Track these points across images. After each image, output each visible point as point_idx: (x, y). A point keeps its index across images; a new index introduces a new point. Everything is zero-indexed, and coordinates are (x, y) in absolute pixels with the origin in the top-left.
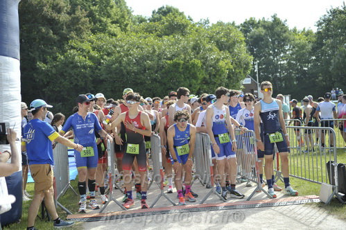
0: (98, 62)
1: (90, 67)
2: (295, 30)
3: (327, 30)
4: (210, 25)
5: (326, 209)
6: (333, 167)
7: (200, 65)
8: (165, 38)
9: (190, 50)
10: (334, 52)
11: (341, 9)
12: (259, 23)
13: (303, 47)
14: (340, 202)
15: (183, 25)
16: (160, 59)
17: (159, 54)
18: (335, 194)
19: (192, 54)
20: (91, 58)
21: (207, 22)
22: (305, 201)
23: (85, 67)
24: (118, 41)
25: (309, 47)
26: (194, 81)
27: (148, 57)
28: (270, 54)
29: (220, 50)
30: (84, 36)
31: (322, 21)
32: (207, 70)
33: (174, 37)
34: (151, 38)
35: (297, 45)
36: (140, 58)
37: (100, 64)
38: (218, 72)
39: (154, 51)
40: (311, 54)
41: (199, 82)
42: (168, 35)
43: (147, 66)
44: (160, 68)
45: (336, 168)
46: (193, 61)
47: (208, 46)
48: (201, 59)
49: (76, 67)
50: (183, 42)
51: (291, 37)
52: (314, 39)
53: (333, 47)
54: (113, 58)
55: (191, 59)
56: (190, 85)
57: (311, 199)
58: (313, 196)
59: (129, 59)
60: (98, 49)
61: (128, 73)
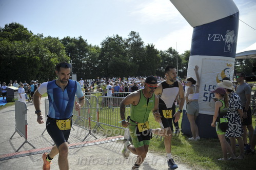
2: (90, 46)
3: (106, 47)
4: (44, 38)
7: (39, 60)
8: (16, 42)
9: (32, 51)
10: (110, 59)
11: (112, 38)
12: (72, 40)
13: (95, 55)
15: (27, 35)
16: (12, 54)
17: (11, 51)
19: (34, 53)
21: (42, 36)
25: (98, 55)
26: (35, 69)
27: (3, 52)
28: (78, 57)
29: (51, 53)
31: (104, 43)
32: (43, 63)
33: (22, 42)
34: (5, 41)
35: (92, 53)
38: (50, 64)
39: (8, 49)
40: (99, 59)
41: (38, 69)
42: (18, 41)
43: (3, 58)
44: (12, 60)
47: (44, 49)
48: (39, 56)
50: (28, 46)
51: (89, 49)
52: (100, 51)
53: (109, 56)
55: (34, 56)
56: (33, 72)
57: (119, 138)
58: (120, 136)
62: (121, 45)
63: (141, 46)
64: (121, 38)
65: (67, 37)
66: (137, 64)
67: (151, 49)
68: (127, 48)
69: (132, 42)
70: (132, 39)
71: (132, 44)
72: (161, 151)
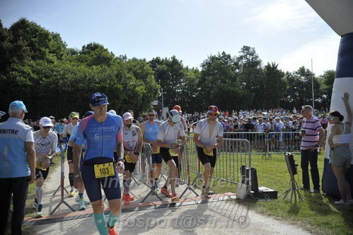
0: (36, 82)
1: (30, 86)
2: (187, 68)
3: (209, 69)
4: (127, 60)
6: (247, 170)
7: (122, 89)
8: (94, 67)
9: (114, 77)
10: (213, 85)
11: (217, 56)
12: (163, 61)
13: (193, 81)
14: (253, 199)
15: (108, 58)
16: (90, 83)
17: (89, 79)
18: (249, 192)
19: (116, 80)
20: (31, 79)
21: (125, 58)
22: (226, 198)
23: (25, 86)
24: (55, 67)
25: (197, 81)
26: (117, 101)
27: (80, 81)
28: (171, 84)
29: (137, 79)
30: (26, 61)
31: (205, 64)
32: (126, 93)
33: (101, 66)
34: (83, 67)
35: (189, 79)
36: (74, 81)
37: (39, 84)
38: (135, 94)
39: (86, 76)
40: (198, 86)
41: (121, 102)
42: (97, 65)
43: (80, 88)
46: (116, 86)
47: (128, 75)
48: (122, 84)
49: (17, 86)
50: (109, 71)
51: (185, 73)
52: (200, 76)
53: (212, 82)
54: (50, 80)
55: (115, 84)
57: (229, 196)
58: (230, 193)
59: (64, 82)
60: (38, 72)
61: (64, 92)
62: (229, 66)
63: (258, 67)
64: (229, 56)
65: (157, 58)
66: (252, 92)
67: (272, 70)
68: (237, 70)
69: (244, 61)
70: (245, 57)
71: (245, 65)
72: (293, 218)
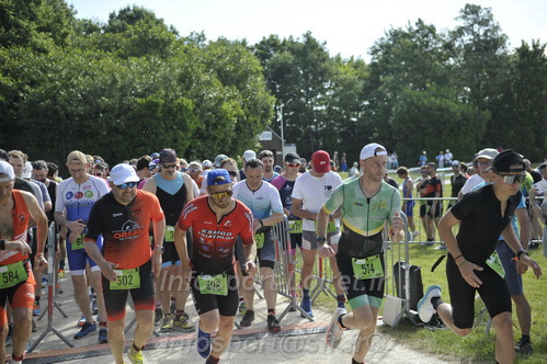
0: (14, 96)
2: (338, 59)
3: (386, 60)
4: (206, 43)
5: (393, 336)
6: (403, 271)
7: (191, 107)
8: (133, 60)
9: (174, 83)
10: (395, 95)
11: (405, 30)
12: (284, 44)
13: (350, 86)
14: (412, 324)
15: (162, 40)
16: (124, 95)
17: (123, 87)
18: (406, 312)
19: (179, 88)
21: (202, 37)
24: (51, 61)
25: (360, 85)
26: (181, 134)
27: (103, 91)
28: (301, 95)
29: (224, 85)
31: (378, 47)
32: (202, 117)
33: (148, 59)
34: (109, 60)
35: (341, 82)
36: (89, 92)
37: (17, 99)
38: (220, 120)
39: (115, 81)
40: (363, 98)
41: (190, 135)
42: (138, 56)
43: (102, 106)
44: (125, 110)
45: (407, 273)
46: (179, 100)
47: (207, 77)
48: (192, 98)
50: (164, 70)
51: (333, 69)
52: (367, 74)
53: (394, 88)
54: (41, 89)
55: (177, 97)
56: (175, 141)
59: (70, 94)
60: (14, 73)
61: (69, 116)
62: (432, 52)
63: (500, 51)
64: (432, 30)
65: (272, 36)
67: (531, 58)
68: (452, 61)
69: (467, 38)
70: (469, 29)
71: (468, 47)
